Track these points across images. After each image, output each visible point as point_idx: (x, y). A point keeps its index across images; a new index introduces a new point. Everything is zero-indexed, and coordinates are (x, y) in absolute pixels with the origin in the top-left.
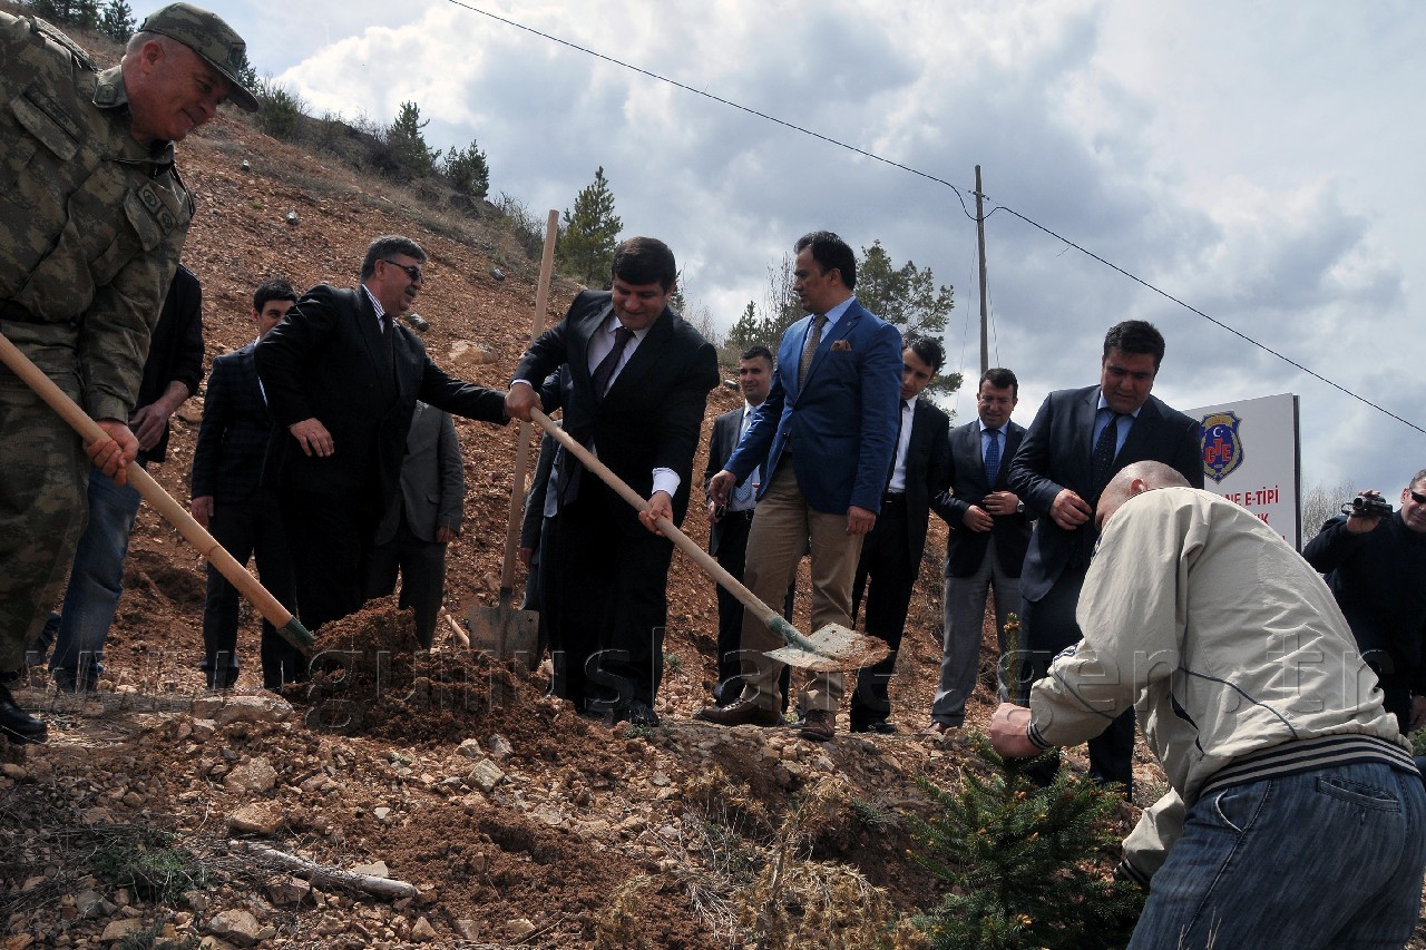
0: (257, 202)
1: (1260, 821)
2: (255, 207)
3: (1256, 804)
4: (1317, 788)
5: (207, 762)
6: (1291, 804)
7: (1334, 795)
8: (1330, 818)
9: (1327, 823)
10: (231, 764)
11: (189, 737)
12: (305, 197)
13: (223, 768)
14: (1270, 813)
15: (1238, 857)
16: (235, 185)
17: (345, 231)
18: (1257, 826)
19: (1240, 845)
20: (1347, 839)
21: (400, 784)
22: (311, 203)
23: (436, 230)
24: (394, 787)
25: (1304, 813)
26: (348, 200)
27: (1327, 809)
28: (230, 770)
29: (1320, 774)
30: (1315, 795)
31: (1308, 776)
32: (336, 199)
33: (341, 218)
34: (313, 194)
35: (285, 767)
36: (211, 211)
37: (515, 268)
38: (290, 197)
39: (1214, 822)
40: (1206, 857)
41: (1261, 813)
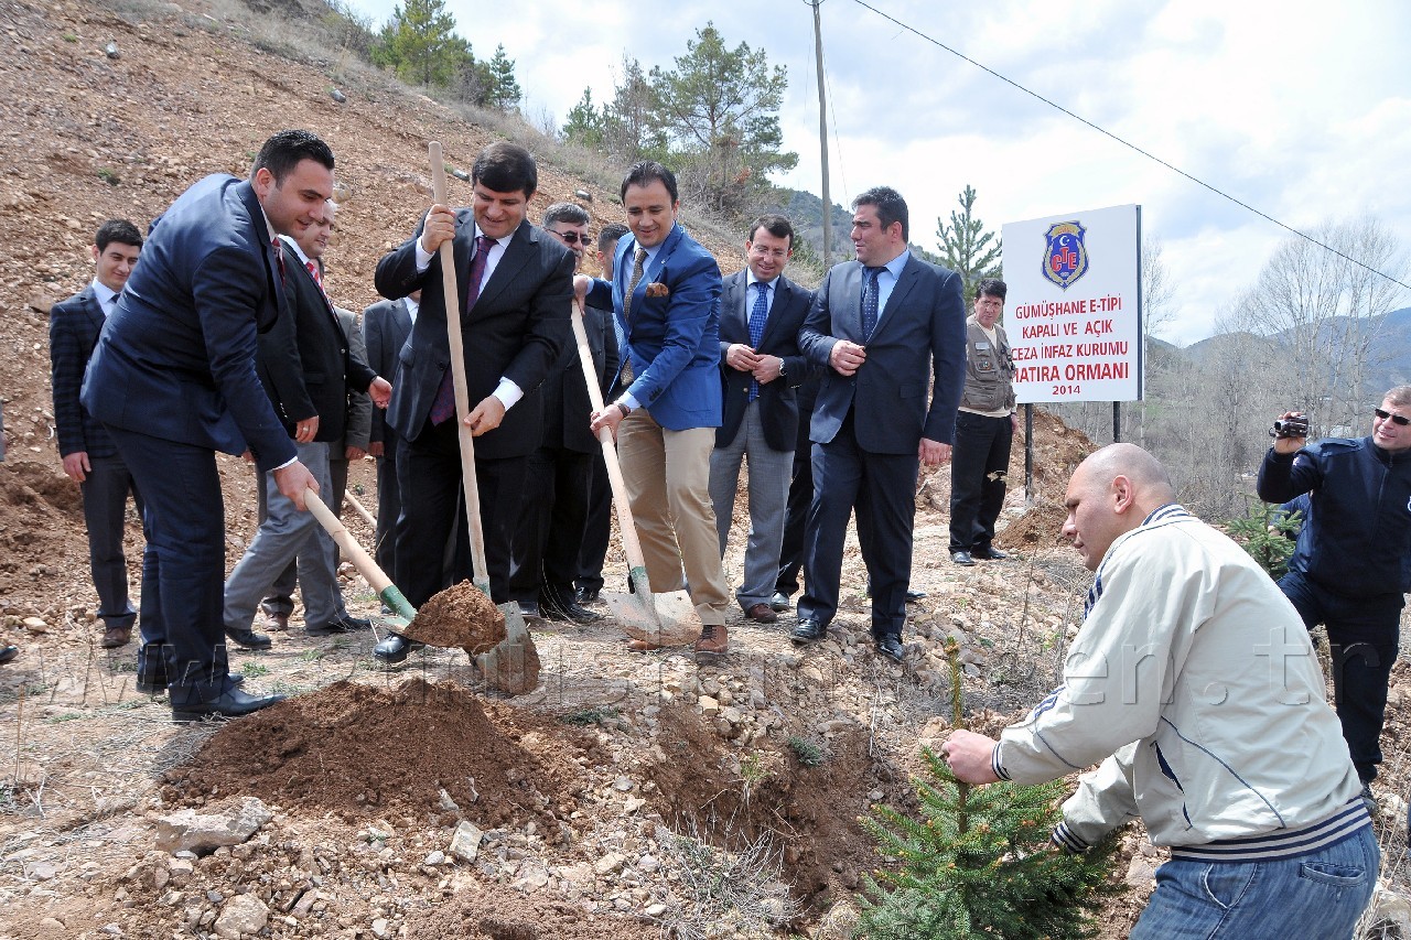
0: (70, 34)
1: (1245, 900)
2: (68, 40)
3: (1242, 885)
4: (1301, 873)
5: (194, 912)
6: (1275, 887)
7: (1316, 879)
8: (1309, 900)
9: (1307, 904)
10: (218, 907)
11: (170, 884)
12: (122, 23)
13: (211, 914)
14: (1254, 895)
15: (1223, 931)
16: (38, 12)
17: (172, 60)
18: (1242, 904)
19: (1226, 920)
20: (1323, 916)
21: (385, 871)
22: (130, 30)
23: (268, 49)
24: (382, 879)
25: (1286, 894)
26: (168, 22)
27: (1308, 892)
28: (218, 914)
29: (1304, 860)
30: (1297, 879)
31: (1293, 862)
32: (156, 21)
33: (165, 46)
34: (128, 17)
35: (273, 892)
36: (18, 48)
37: (354, 85)
38: (105, 24)
39: (1201, 895)
40: (1193, 927)
41: (1246, 892)
